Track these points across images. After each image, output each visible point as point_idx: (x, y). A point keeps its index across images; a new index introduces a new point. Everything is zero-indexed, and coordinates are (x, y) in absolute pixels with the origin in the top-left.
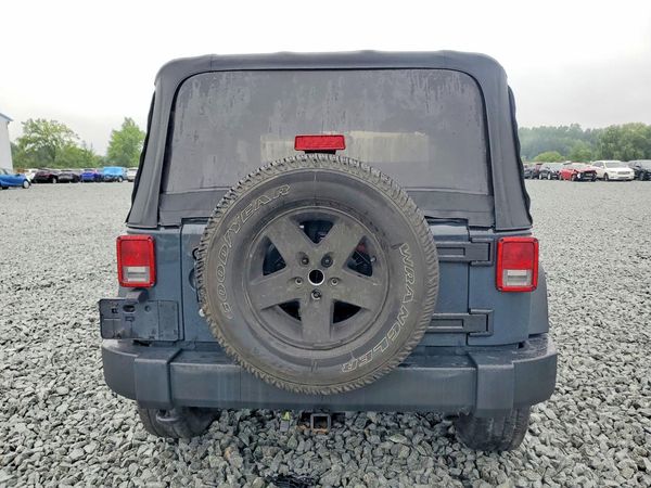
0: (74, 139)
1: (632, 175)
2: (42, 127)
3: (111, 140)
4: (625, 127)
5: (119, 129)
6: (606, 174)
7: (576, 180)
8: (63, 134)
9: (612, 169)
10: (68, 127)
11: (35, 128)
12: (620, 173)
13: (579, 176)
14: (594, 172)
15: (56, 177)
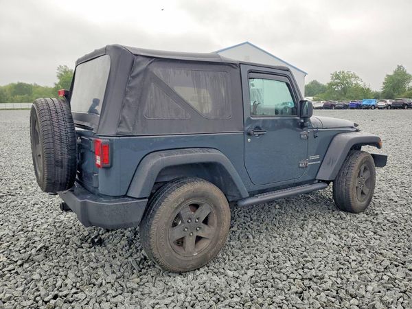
0: (359, 82)
2: (341, 76)
3: (384, 81)
5: (391, 73)
8: (352, 79)
10: (357, 75)
11: (337, 76)
15: (335, 106)
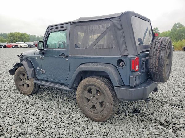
1: (27, 46)
4: (15, 33)
6: (21, 46)
7: (13, 48)
9: (22, 45)
12: (25, 46)
13: (13, 46)
14: (17, 45)
